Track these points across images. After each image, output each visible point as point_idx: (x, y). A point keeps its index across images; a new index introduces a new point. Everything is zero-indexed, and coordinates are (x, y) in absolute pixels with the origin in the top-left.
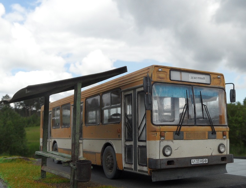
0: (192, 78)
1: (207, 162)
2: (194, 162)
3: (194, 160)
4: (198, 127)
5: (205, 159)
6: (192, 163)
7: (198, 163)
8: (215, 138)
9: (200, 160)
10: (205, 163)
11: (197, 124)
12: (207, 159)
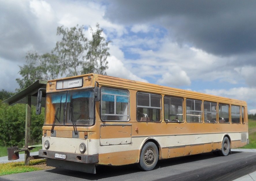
0: (70, 84)
1: (65, 158)
2: (57, 156)
3: (57, 154)
4: (66, 126)
5: (64, 155)
6: (56, 157)
7: (59, 157)
8: (77, 138)
9: (60, 155)
10: (63, 158)
11: (66, 124)
12: (65, 156)
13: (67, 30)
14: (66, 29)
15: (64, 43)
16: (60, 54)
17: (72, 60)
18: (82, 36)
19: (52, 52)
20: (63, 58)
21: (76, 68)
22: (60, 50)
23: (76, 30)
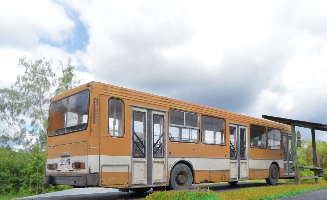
13: (30, 63)
14: (30, 61)
15: (27, 77)
16: (21, 89)
17: (37, 97)
18: (50, 70)
19: (12, 87)
20: (26, 94)
21: (42, 106)
22: (21, 85)
23: (42, 64)
